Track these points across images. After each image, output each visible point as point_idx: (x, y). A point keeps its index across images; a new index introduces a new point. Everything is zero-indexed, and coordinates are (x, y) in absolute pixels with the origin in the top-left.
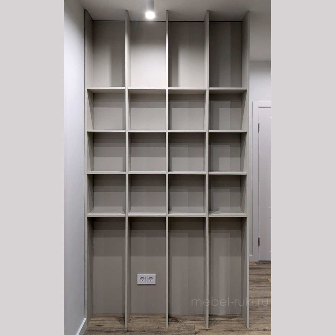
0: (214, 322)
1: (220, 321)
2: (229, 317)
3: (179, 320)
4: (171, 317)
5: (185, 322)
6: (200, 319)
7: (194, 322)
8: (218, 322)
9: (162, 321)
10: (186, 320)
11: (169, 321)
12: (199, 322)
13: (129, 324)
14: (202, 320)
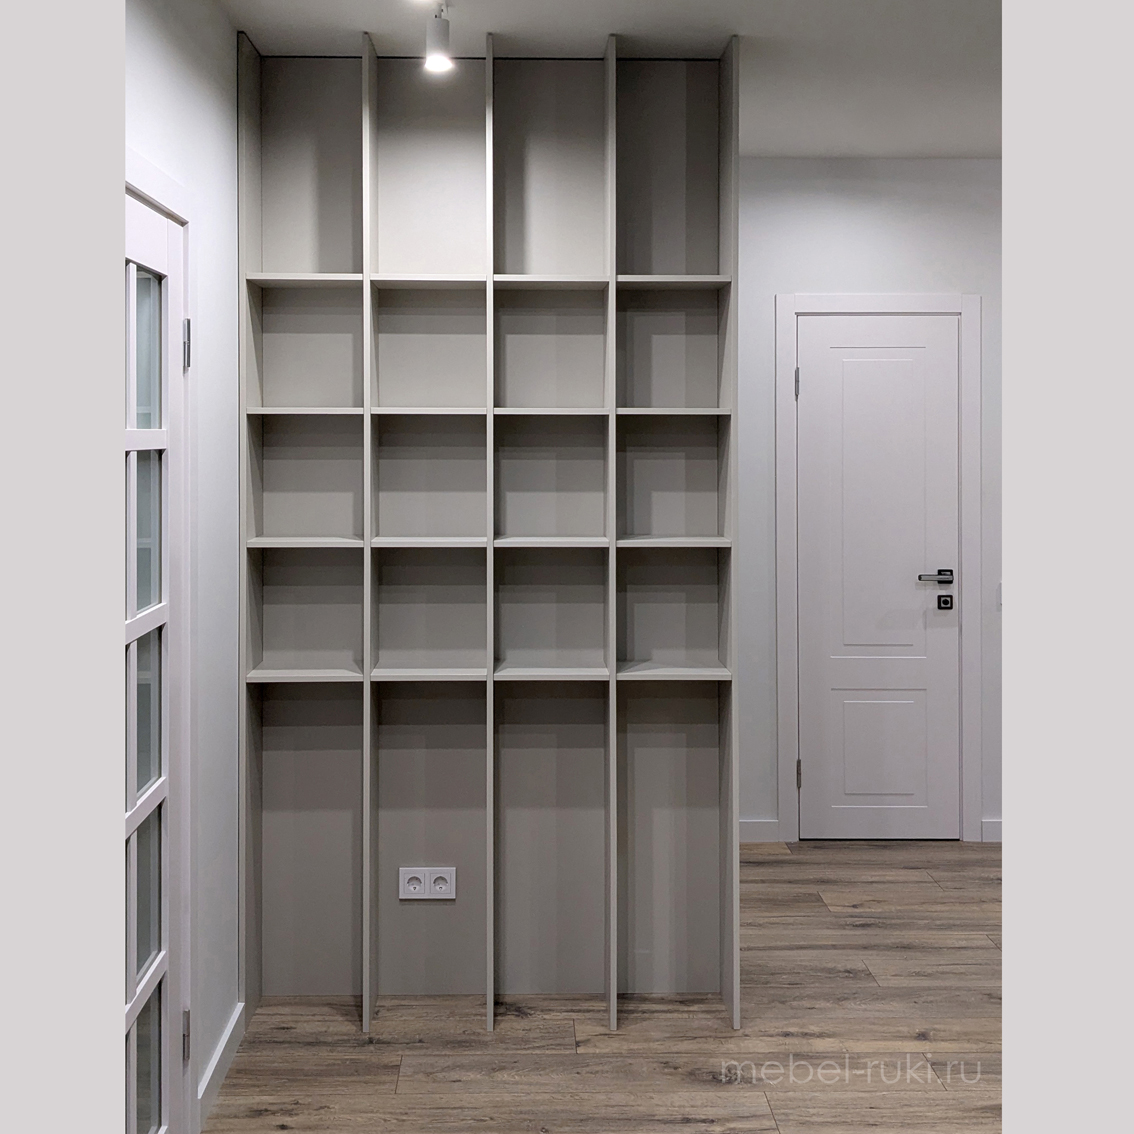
0: (635, 1015)
1: (653, 1012)
2: (681, 1002)
3: (529, 1011)
4: (502, 1004)
5: (546, 1017)
6: (591, 1008)
7: (574, 1015)
8: (646, 1015)
9: (476, 1015)
10: (550, 1010)
11: (495, 1015)
12: (588, 1015)
13: (374, 1022)
14: (599, 1011)
